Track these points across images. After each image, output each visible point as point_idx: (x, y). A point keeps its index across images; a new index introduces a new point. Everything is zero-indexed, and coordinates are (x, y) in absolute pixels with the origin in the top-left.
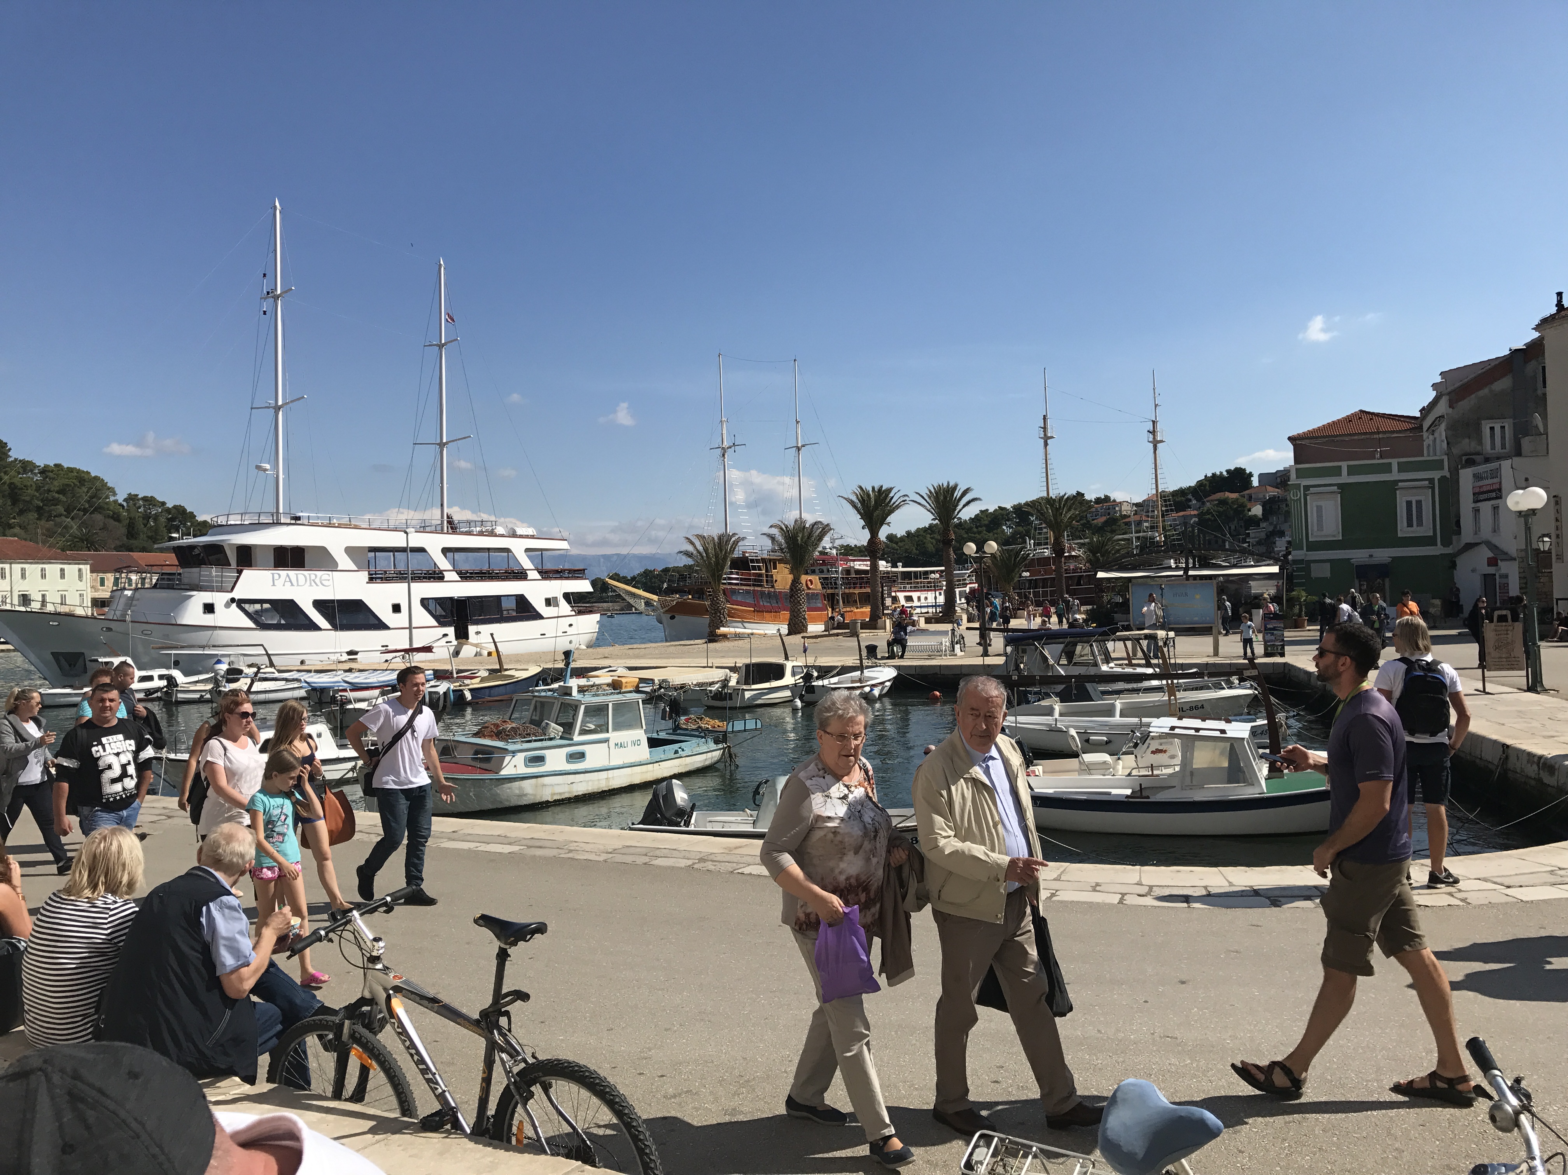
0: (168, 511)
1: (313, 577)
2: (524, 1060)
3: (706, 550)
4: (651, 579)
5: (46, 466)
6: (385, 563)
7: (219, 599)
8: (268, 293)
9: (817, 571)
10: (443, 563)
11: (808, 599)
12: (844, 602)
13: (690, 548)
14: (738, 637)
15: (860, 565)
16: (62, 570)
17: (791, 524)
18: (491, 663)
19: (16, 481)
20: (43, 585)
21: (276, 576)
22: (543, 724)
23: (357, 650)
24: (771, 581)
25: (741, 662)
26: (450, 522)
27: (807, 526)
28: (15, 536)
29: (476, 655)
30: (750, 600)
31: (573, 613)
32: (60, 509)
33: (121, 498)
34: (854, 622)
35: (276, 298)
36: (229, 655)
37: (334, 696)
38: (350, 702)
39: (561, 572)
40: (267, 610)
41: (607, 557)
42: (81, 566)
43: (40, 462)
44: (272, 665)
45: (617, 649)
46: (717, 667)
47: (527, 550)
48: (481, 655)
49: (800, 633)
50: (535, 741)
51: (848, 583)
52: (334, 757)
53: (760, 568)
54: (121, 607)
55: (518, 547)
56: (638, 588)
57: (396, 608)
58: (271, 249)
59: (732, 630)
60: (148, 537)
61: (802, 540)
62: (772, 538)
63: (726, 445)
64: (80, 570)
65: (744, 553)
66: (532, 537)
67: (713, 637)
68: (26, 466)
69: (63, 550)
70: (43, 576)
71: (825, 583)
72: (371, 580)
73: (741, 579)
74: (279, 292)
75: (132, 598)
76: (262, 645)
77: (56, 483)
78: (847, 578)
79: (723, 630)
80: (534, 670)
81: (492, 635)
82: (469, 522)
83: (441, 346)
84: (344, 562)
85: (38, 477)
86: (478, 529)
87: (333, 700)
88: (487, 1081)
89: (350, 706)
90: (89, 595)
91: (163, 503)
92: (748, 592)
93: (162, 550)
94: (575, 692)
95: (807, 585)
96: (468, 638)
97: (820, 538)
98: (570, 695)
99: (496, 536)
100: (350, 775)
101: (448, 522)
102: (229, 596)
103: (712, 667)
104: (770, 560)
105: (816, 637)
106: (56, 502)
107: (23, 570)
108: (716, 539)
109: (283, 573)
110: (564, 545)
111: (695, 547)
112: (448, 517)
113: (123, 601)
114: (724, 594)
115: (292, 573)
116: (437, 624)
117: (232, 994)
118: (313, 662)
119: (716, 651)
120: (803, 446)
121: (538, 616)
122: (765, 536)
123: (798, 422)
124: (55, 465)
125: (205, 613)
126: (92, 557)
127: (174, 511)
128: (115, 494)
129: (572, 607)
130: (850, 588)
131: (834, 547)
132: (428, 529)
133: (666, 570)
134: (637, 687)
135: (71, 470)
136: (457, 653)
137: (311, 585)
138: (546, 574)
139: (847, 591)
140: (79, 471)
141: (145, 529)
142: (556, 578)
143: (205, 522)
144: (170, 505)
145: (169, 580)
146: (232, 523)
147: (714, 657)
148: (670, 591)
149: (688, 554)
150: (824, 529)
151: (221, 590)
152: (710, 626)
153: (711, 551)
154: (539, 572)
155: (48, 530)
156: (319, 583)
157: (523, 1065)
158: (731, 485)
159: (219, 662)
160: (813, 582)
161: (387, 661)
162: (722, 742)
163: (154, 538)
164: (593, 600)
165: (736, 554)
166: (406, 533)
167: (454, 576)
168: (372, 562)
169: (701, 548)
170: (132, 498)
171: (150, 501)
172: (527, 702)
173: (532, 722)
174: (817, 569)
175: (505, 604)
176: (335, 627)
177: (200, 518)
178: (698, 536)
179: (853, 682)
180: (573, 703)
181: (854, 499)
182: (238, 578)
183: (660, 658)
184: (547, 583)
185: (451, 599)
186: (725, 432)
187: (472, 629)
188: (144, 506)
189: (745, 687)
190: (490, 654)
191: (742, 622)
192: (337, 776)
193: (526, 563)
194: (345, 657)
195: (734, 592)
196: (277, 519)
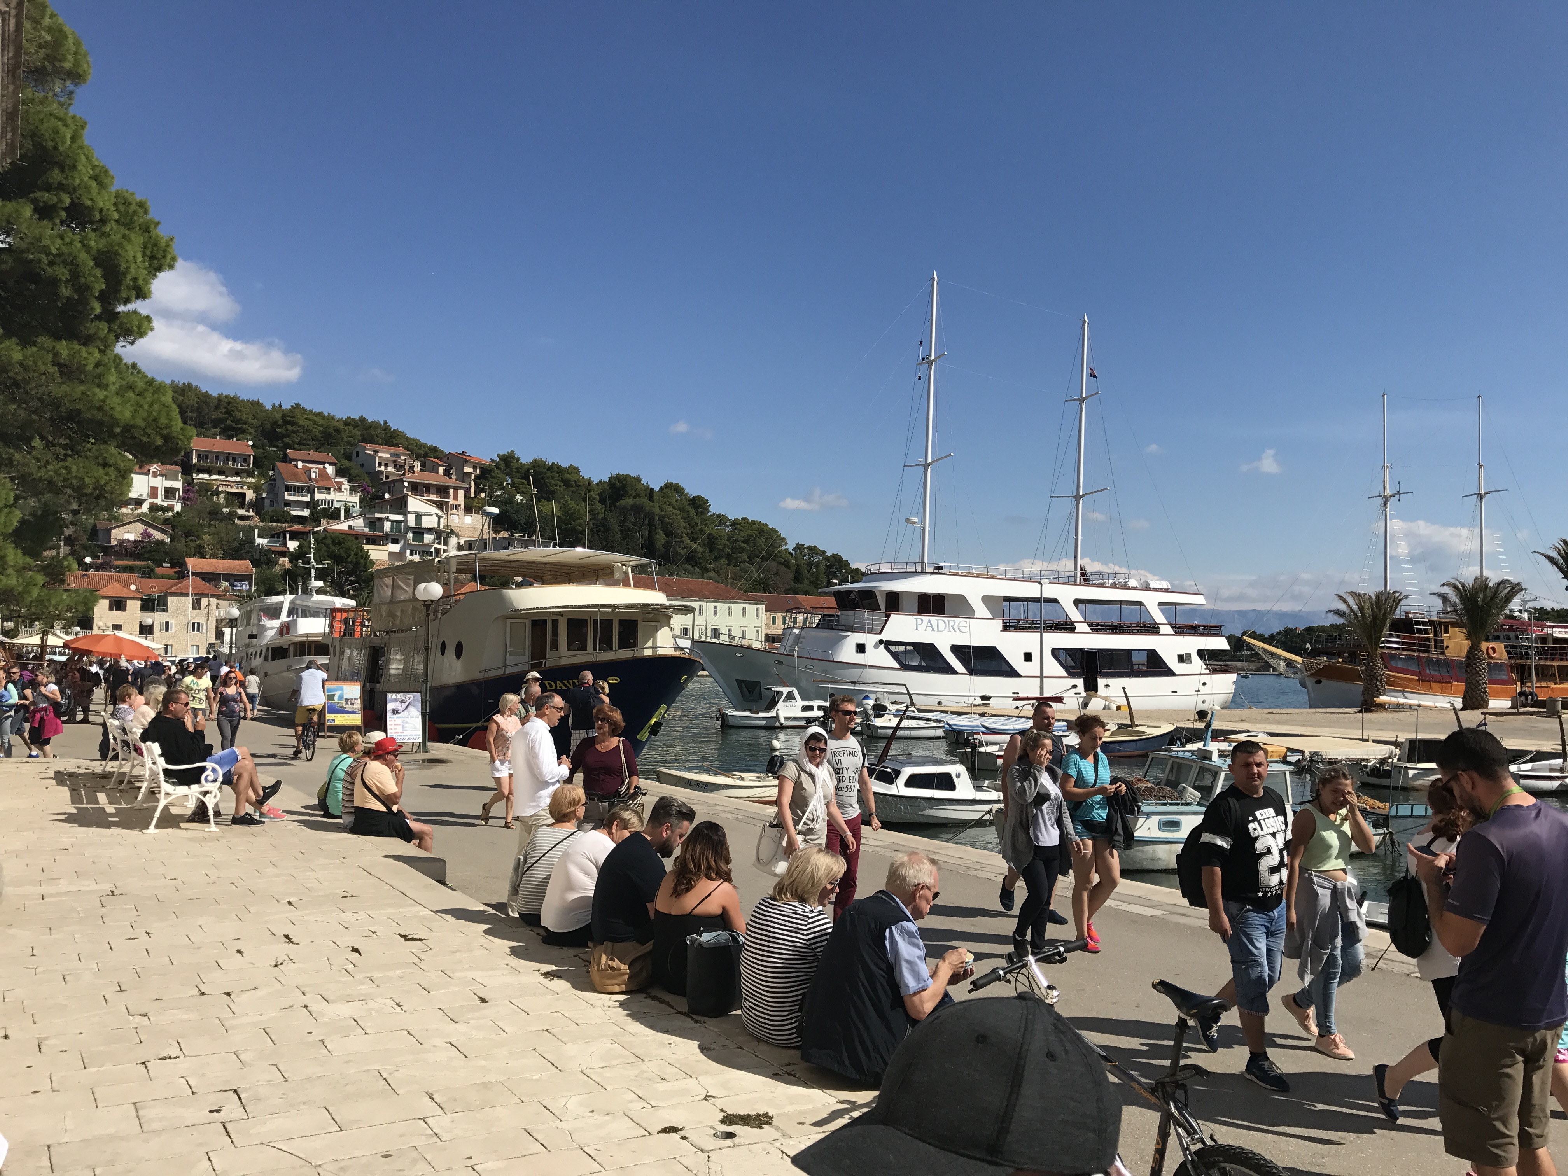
0: (827, 559)
1: (952, 623)
2: (1203, 1141)
3: (1361, 609)
4: (1292, 638)
5: (736, 519)
6: (1018, 612)
7: (869, 640)
8: (923, 359)
9: (1502, 637)
10: (1075, 615)
11: (1490, 670)
12: (1537, 675)
13: (1342, 607)
14: (1400, 707)
15: (1560, 633)
16: (744, 609)
17: (1470, 582)
18: (1121, 718)
19: (714, 532)
20: (730, 621)
21: (919, 622)
22: (1180, 787)
23: (990, 695)
24: (1441, 646)
25: (1403, 737)
26: (1083, 574)
27: (1491, 585)
28: (710, 578)
29: (1104, 709)
30: (1414, 668)
31: (1208, 671)
32: (745, 556)
33: (790, 547)
34: (1553, 701)
35: (930, 363)
36: (876, 692)
37: (967, 738)
38: (981, 745)
39: (1195, 628)
40: (910, 651)
41: (1242, 614)
42: (759, 606)
43: (731, 517)
44: (912, 704)
45: (1255, 712)
46: (1374, 741)
47: (1161, 604)
48: (1109, 708)
49: (1478, 708)
50: (1171, 804)
51: (1543, 653)
52: (971, 798)
53: (1426, 632)
54: (790, 643)
55: (1151, 601)
56: (1277, 647)
57: (1028, 657)
58: (928, 318)
59: (1394, 700)
60: (811, 582)
61: (1483, 601)
62: (1444, 598)
63: (1388, 492)
64: (757, 609)
65: (1407, 613)
66: (1167, 591)
67: (1368, 705)
68: (721, 519)
69: (745, 592)
70: (730, 614)
71: (1512, 651)
72: (1005, 628)
73: (1403, 643)
74: (933, 358)
75: (798, 636)
76: (904, 685)
77: (742, 534)
78: (1543, 648)
79: (1383, 699)
80: (1166, 728)
81: (1124, 689)
82: (1102, 575)
83: (1081, 400)
84: (981, 610)
85: (729, 529)
86: (1111, 581)
87: (967, 743)
88: (1160, 1153)
89: (982, 750)
90: (764, 631)
91: (824, 552)
92: (1411, 658)
93: (821, 594)
94: (1215, 757)
95: (1488, 653)
96: (1096, 691)
97: (1508, 599)
98: (1210, 759)
99: (1129, 588)
100: (987, 817)
101: (1081, 574)
102: (879, 637)
103: (1367, 740)
104: (1440, 623)
105: (1501, 714)
106: (741, 550)
107: (715, 608)
108: (1373, 597)
109: (926, 618)
110: (1200, 600)
111: (1348, 605)
112: (1081, 569)
113: (792, 638)
114: (1382, 657)
115: (933, 619)
116: (1066, 675)
117: (914, 1015)
118: (950, 704)
119: (1371, 722)
120: (1487, 493)
121: (1170, 673)
122: (1434, 597)
123: (1480, 466)
124: (743, 519)
125: (857, 652)
126: (766, 598)
127: (832, 559)
128: (786, 544)
129: (1206, 665)
130: (1546, 659)
131: (1526, 611)
132: (1061, 580)
133: (1309, 630)
134: (1285, 756)
135: (754, 523)
136: (1085, 705)
137: (950, 631)
138: (1180, 630)
139: (1542, 662)
140: (760, 524)
141: (808, 575)
142: (1190, 634)
143: (857, 570)
144: (829, 554)
145: (829, 621)
146: (883, 571)
147: (1368, 729)
148: (1315, 653)
149: (1338, 613)
150: (1513, 588)
151: (871, 632)
152: (1364, 694)
153: (1367, 611)
154: (1172, 627)
155: (735, 574)
156: (957, 629)
157: (1200, 1145)
158: (1393, 536)
159: (867, 697)
160: (1499, 651)
161: (1017, 708)
162: (1383, 827)
163: (816, 584)
164: (1225, 658)
165: (1399, 614)
166: (1040, 583)
167: (1085, 628)
168: (1006, 611)
169: (1355, 607)
170: (799, 547)
171: (813, 550)
172: (1163, 761)
173: (1169, 783)
174: (1501, 635)
175: (1135, 659)
176: (970, 672)
177: (853, 566)
178: (1353, 594)
179: (1551, 770)
180: (1211, 768)
181: (1554, 554)
182: (886, 621)
183: (1304, 726)
184: (1180, 638)
185: (1082, 650)
186: (1387, 479)
187: (1101, 682)
188: (809, 554)
189: (1408, 765)
190: (1119, 708)
191: (1403, 692)
192: (976, 816)
193: (1159, 617)
194: (979, 701)
195: (1393, 657)
196: (922, 569)
